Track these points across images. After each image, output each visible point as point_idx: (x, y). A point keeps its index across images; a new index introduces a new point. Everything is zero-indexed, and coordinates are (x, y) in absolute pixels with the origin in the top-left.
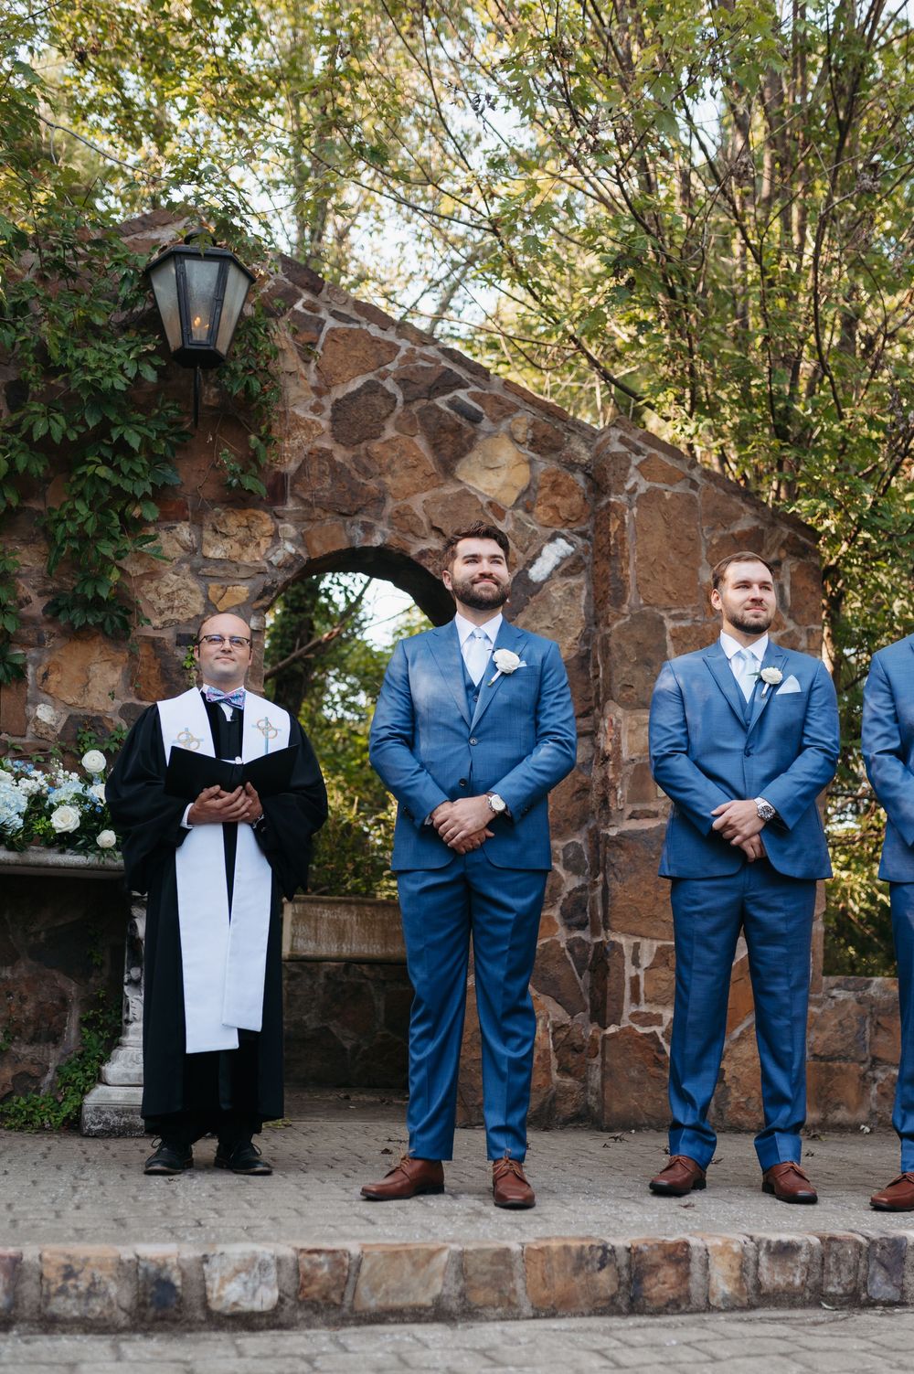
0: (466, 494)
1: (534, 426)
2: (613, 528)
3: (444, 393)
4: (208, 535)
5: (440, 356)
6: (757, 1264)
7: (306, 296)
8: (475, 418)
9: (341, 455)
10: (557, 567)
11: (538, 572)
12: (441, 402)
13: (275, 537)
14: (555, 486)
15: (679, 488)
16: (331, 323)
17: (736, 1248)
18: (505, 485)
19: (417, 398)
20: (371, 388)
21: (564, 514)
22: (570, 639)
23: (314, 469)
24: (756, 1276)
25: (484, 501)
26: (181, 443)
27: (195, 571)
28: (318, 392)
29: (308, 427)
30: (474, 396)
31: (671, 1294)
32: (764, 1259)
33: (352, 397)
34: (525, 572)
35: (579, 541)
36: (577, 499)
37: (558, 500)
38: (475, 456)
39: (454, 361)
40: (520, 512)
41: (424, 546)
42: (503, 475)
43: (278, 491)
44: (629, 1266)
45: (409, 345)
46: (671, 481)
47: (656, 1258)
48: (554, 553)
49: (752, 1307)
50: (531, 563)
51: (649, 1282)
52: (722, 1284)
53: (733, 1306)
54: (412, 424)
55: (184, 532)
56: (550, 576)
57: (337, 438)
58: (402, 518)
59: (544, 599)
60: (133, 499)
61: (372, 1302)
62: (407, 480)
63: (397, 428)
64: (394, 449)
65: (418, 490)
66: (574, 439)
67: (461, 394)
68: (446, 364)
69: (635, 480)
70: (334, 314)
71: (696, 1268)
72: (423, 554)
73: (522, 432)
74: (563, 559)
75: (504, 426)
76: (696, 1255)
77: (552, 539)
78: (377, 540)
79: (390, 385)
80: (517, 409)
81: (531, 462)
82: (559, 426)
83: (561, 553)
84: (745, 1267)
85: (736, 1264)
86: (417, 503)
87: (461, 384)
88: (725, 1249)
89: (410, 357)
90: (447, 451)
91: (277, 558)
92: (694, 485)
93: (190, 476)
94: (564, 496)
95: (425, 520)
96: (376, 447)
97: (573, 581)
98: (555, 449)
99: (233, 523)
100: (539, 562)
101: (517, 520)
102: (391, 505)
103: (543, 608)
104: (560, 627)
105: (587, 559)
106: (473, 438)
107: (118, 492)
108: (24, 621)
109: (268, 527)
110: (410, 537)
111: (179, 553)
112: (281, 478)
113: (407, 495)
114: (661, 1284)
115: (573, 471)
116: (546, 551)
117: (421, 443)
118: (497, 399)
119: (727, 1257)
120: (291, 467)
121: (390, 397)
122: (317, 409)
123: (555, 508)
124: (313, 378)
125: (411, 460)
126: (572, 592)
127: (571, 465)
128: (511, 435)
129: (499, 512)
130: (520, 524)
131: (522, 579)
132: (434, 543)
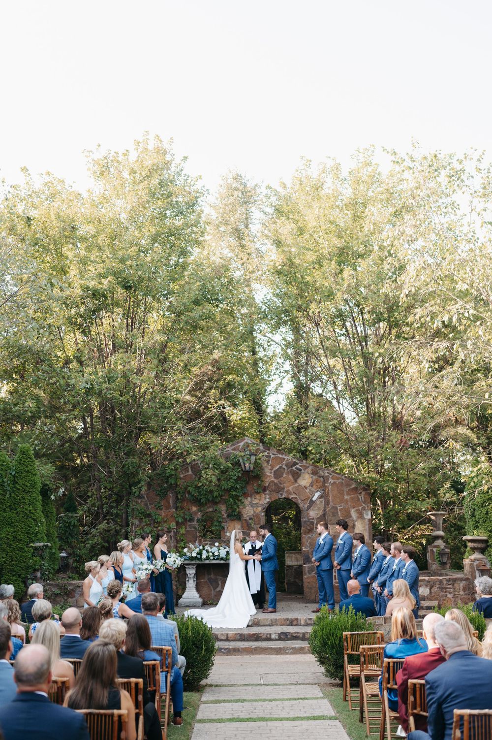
0: (299, 485)
1: (312, 470)
2: (327, 490)
3: (294, 466)
4: (253, 499)
5: (293, 459)
7: (267, 451)
8: (300, 470)
9: (276, 481)
10: (318, 497)
11: (314, 499)
12: (294, 468)
13: (265, 498)
14: (317, 481)
15: (340, 481)
16: (272, 456)
18: (307, 482)
19: (289, 468)
20: (281, 467)
21: (319, 487)
22: (321, 511)
23: (271, 484)
25: (303, 486)
26: (247, 483)
27: (251, 506)
28: (271, 470)
29: (270, 476)
30: (300, 466)
32: (308, 620)
33: (277, 470)
34: (311, 499)
35: (322, 492)
36: (321, 483)
37: (317, 484)
38: (301, 478)
40: (310, 487)
41: (292, 496)
42: (307, 480)
43: (264, 490)
44: (291, 620)
45: (287, 458)
46: (338, 480)
47: (294, 620)
48: (317, 495)
49: (306, 625)
50: (313, 497)
52: (303, 623)
53: (304, 625)
54: (289, 473)
55: (249, 499)
56: (317, 499)
57: (275, 478)
58: (288, 492)
59: (316, 504)
60: (239, 496)
62: (288, 484)
63: (286, 474)
64: (285, 479)
65: (291, 486)
66: (320, 471)
67: (298, 466)
69: (331, 480)
70: (273, 454)
71: (299, 621)
72: (292, 498)
73: (310, 471)
75: (306, 471)
76: (299, 619)
77: (317, 492)
78: (283, 496)
79: (284, 466)
80: (308, 467)
81: (312, 477)
83: (319, 494)
84: (305, 621)
86: (290, 488)
87: (297, 464)
89: (287, 460)
90: (296, 477)
91: (266, 502)
92: (343, 479)
93: (249, 489)
94: (319, 483)
95: (292, 491)
96: (282, 479)
97: (321, 500)
98: (317, 474)
99: (258, 496)
102: (285, 490)
104: (319, 509)
105: (323, 495)
106: (300, 474)
107: (237, 495)
108: (223, 519)
109: (264, 496)
110: (289, 495)
111: (248, 503)
112: (265, 487)
113: (288, 487)
114: (295, 623)
115: (320, 478)
117: (290, 476)
118: (304, 466)
120: (267, 484)
121: (284, 469)
122: (271, 473)
123: (317, 486)
124: (270, 467)
125: (289, 480)
126: (321, 502)
128: (308, 472)
129: (306, 488)
130: (310, 490)
131: (311, 500)
132: (294, 496)
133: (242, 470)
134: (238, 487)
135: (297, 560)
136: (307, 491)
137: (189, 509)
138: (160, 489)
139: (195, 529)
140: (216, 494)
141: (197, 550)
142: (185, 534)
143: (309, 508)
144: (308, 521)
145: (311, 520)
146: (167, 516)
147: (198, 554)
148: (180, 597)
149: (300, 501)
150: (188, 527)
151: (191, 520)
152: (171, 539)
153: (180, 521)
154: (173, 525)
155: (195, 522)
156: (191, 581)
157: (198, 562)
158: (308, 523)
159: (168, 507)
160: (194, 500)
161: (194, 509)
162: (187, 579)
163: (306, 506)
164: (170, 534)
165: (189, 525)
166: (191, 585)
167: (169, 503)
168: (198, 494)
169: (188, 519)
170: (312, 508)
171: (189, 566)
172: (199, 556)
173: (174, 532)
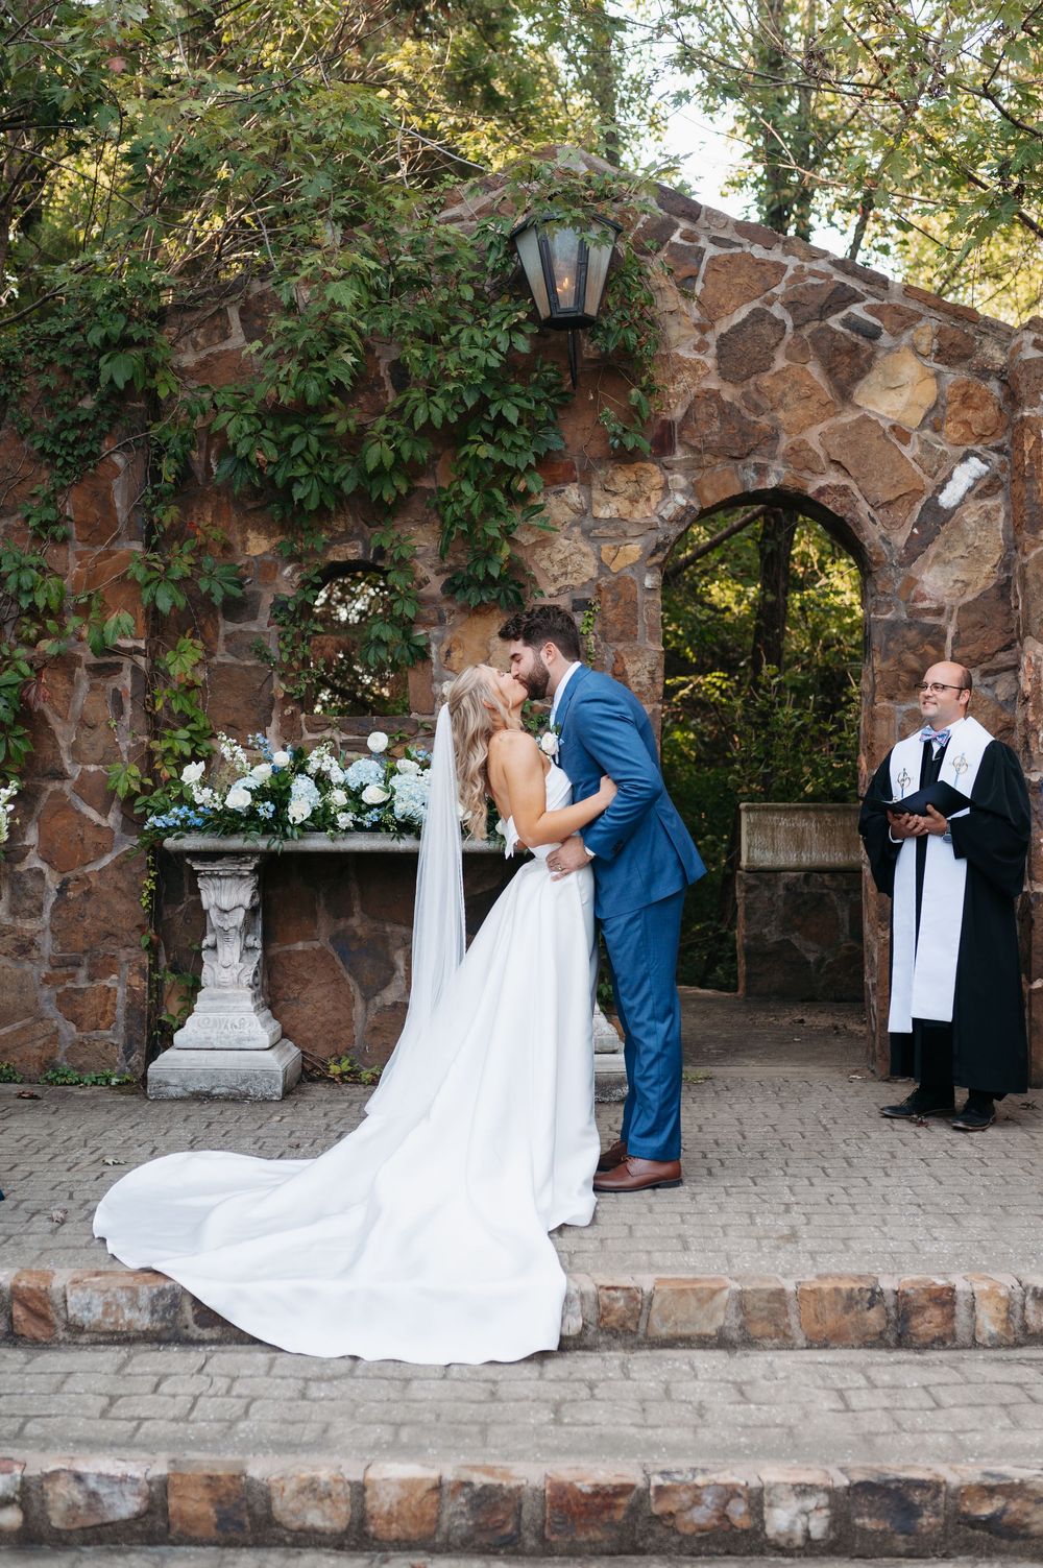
0: (866, 420)
1: (940, 334)
2: (1028, 446)
3: (837, 311)
4: (597, 495)
5: (832, 269)
6: (1024, 1307)
7: (684, 225)
8: (872, 334)
9: (729, 393)
10: (970, 490)
11: (948, 498)
12: (834, 322)
13: (665, 489)
14: (966, 400)
16: (711, 251)
17: (1003, 1293)
18: (909, 405)
19: (808, 321)
20: (758, 316)
21: (976, 429)
22: (988, 568)
23: (702, 412)
24: (1023, 1318)
25: (886, 425)
26: (564, 403)
27: (586, 533)
28: (702, 328)
29: (693, 367)
30: (872, 310)
31: (936, 1332)
32: (1030, 1304)
33: (737, 329)
34: (933, 500)
35: (995, 457)
36: (991, 411)
37: (969, 415)
38: (874, 377)
39: (847, 273)
40: (928, 432)
41: (822, 482)
42: (907, 393)
43: (664, 442)
44: (896, 1307)
45: (797, 262)
47: (922, 1300)
48: (966, 475)
49: (1018, 1345)
50: (941, 488)
51: (915, 1321)
52: (989, 1323)
53: (997, 1344)
54: (804, 349)
55: (573, 494)
56: (963, 500)
57: (724, 375)
58: (799, 456)
59: (957, 526)
60: (515, 472)
61: (663, 1331)
62: (800, 412)
63: (788, 356)
64: (785, 380)
65: (814, 421)
66: (987, 341)
67: (857, 310)
68: (838, 277)
70: (715, 241)
71: (961, 1311)
72: (821, 491)
73: (926, 342)
74: (977, 480)
75: (905, 339)
76: (961, 1299)
77: (964, 458)
78: (772, 481)
79: (777, 311)
80: (919, 317)
81: (937, 375)
82: (969, 330)
83: (975, 474)
84: (1011, 1310)
85: (1002, 1307)
86: (813, 437)
87: (856, 298)
88: (991, 1294)
89: (799, 275)
90: (843, 376)
91: (668, 511)
93: (575, 436)
94: (976, 409)
95: (821, 453)
96: (766, 380)
97: (989, 503)
98: (966, 357)
99: (622, 479)
100: (950, 486)
101: (924, 442)
102: (785, 442)
103: (956, 536)
104: (975, 555)
105: (1004, 477)
106: (872, 356)
107: (502, 468)
108: (421, 601)
109: (657, 479)
110: (806, 474)
111: (570, 516)
112: (668, 426)
113: (802, 429)
114: (928, 1323)
115: (987, 379)
116: (957, 473)
117: (814, 370)
118: (897, 310)
119: (994, 1301)
120: (678, 413)
121: (779, 324)
122: (701, 347)
123: (966, 423)
124: (696, 314)
125: (804, 391)
126: (988, 516)
127: (984, 373)
128: (914, 348)
129: (904, 436)
130: (927, 447)
131: (932, 507)
132: (833, 478)
133: (533, 316)
134: (512, 415)
135: (800, 844)
136: (910, 451)
137: (227, 548)
138: (51, 424)
139: (261, 653)
140: (377, 454)
141: (261, 774)
142: (202, 689)
143: (915, 550)
144: (909, 626)
145: (929, 620)
146: (93, 578)
147: (260, 794)
148: (168, 1043)
149: (864, 508)
150: (221, 646)
151: (238, 608)
152: (119, 711)
153: (164, 604)
154: (123, 626)
155: (264, 617)
156: (230, 952)
157: (262, 844)
158: (912, 635)
159: (100, 530)
160: (256, 493)
161: (258, 545)
162: (208, 940)
163: (900, 539)
164: (113, 683)
165: (228, 638)
166: (226, 976)
167: (107, 506)
168: (273, 454)
169: (217, 599)
170: (932, 550)
171: (216, 867)
172: (266, 810)
173: (136, 669)
